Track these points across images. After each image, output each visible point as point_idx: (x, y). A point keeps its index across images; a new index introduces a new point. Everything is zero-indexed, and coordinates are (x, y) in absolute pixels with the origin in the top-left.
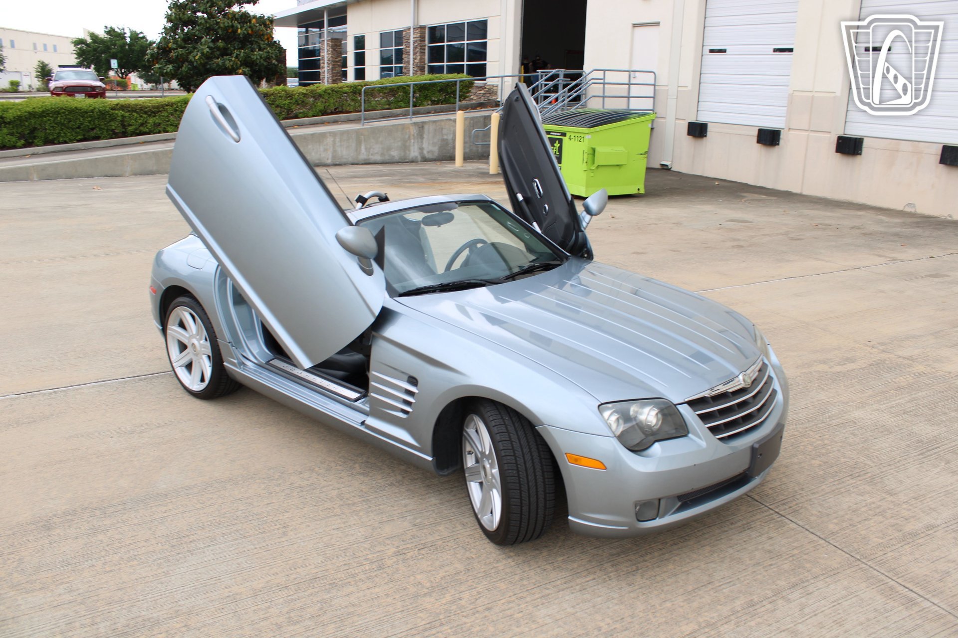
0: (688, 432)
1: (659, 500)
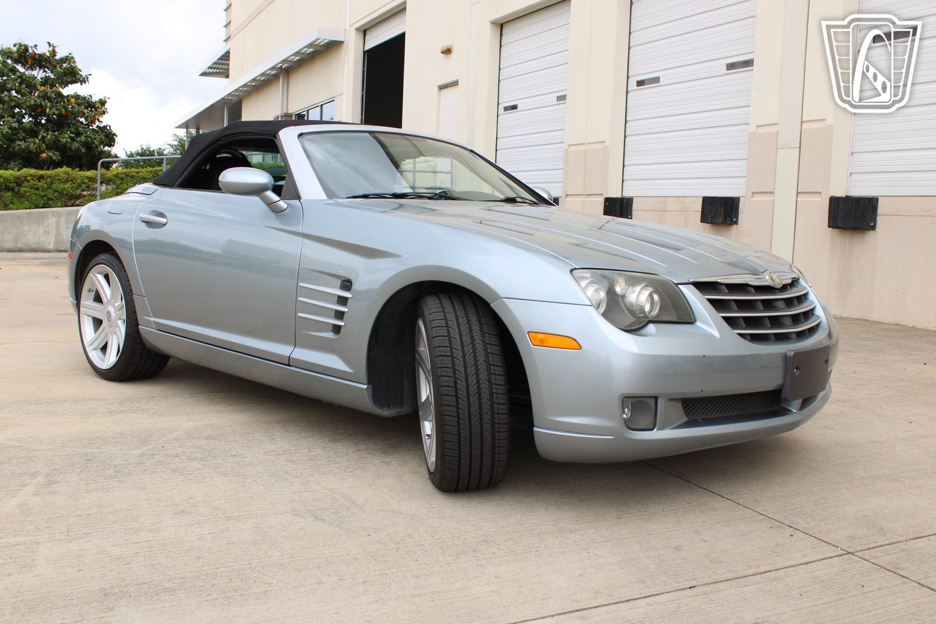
0: (695, 320)
1: (656, 398)
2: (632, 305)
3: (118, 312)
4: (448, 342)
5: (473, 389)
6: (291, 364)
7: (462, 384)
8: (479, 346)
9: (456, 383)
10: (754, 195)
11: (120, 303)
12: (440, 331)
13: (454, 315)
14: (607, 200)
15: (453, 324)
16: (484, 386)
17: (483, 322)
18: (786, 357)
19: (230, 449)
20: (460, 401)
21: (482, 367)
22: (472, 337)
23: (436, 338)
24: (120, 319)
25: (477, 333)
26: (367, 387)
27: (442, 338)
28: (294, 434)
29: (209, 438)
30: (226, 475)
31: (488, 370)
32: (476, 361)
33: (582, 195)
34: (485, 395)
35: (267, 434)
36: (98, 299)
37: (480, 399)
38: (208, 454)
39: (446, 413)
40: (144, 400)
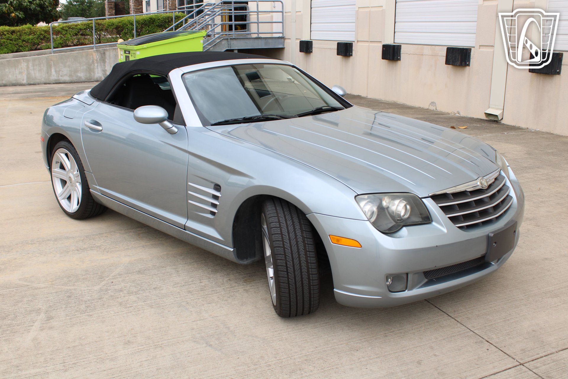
0: (432, 221)
1: (407, 274)
2: (393, 212)
3: (76, 178)
4: (281, 238)
5: (297, 267)
6: (186, 229)
7: (290, 264)
8: (300, 239)
9: (286, 264)
10: (481, 47)
11: (76, 172)
12: (276, 231)
13: (284, 219)
14: (384, 46)
15: (284, 225)
16: (304, 265)
17: (302, 223)
18: (488, 237)
19: (153, 283)
20: (289, 274)
21: (302, 253)
22: (295, 234)
23: (274, 235)
24: (78, 182)
25: (298, 231)
26: (233, 250)
27: (277, 235)
28: (190, 266)
29: (139, 272)
30: (152, 307)
31: (306, 254)
32: (298, 249)
33: (368, 41)
34: (304, 270)
35: (174, 267)
36: (62, 167)
37: (301, 272)
38: (139, 288)
39: (281, 281)
40: (97, 237)
